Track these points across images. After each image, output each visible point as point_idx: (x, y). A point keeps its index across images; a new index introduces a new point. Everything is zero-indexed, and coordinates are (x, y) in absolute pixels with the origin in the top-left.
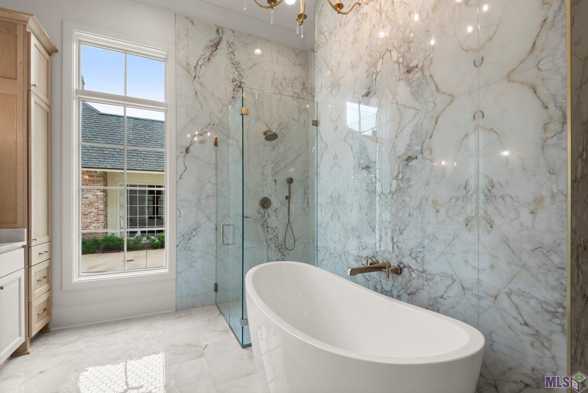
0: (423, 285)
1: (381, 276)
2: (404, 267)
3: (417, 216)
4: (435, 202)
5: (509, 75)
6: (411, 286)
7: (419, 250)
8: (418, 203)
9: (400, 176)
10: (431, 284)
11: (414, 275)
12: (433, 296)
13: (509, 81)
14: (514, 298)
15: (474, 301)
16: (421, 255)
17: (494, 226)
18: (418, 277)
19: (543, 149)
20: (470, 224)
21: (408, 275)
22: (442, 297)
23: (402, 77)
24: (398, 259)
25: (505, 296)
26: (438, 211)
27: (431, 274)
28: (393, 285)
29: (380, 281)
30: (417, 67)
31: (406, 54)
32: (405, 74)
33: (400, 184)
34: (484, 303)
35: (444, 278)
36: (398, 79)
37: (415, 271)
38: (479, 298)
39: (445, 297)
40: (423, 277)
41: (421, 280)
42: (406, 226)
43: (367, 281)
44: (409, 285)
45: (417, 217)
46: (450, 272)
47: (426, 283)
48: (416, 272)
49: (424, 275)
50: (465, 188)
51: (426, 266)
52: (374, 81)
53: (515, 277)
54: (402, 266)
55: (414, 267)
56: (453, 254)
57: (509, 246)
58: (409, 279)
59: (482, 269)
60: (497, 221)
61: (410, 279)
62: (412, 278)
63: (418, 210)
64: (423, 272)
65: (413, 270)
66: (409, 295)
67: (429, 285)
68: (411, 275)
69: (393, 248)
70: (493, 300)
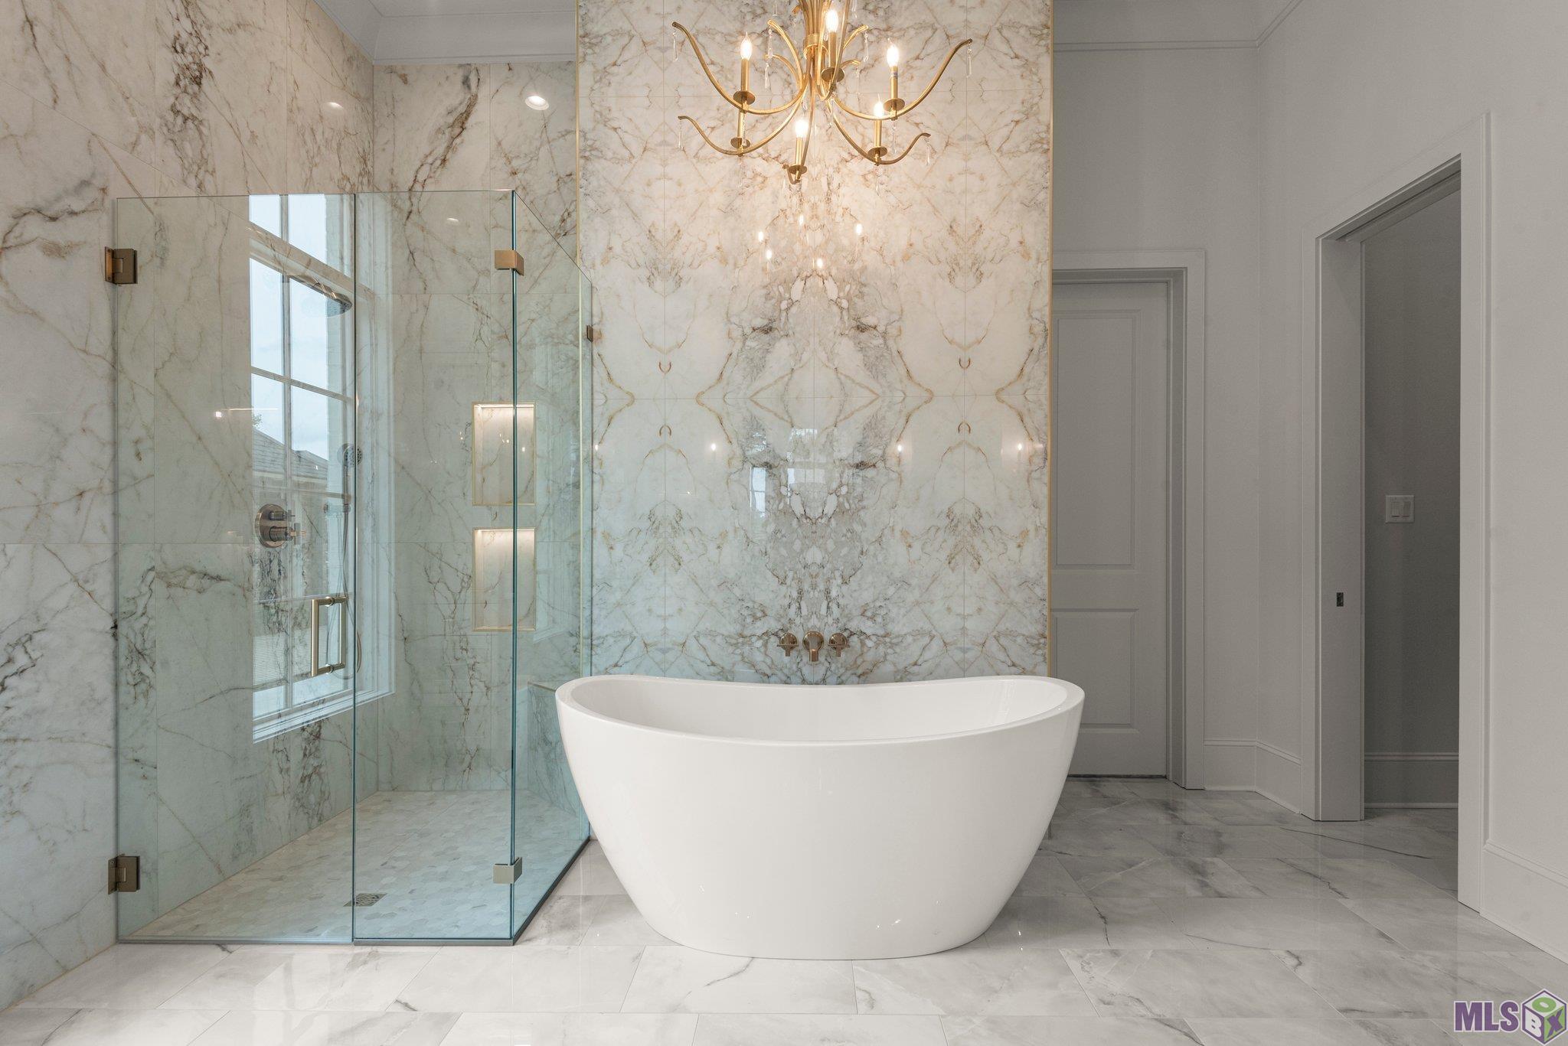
0: (886, 654)
1: (801, 660)
2: (851, 635)
3: (875, 554)
4: (905, 534)
5: (997, 393)
6: (864, 661)
7: (878, 604)
8: (878, 534)
9: (844, 490)
10: (898, 650)
11: (869, 643)
12: (901, 667)
13: (998, 399)
14: (1003, 640)
15: (959, 656)
16: (883, 612)
17: (981, 562)
18: (877, 645)
19: (1028, 481)
20: (953, 561)
21: (858, 646)
22: (915, 664)
23: (847, 332)
24: (840, 625)
25: (994, 641)
26: (910, 546)
27: (897, 637)
28: (828, 669)
29: (800, 669)
30: (875, 328)
31: (856, 300)
32: (853, 330)
33: (843, 503)
34: (970, 655)
35: (919, 637)
36: (838, 332)
37: (872, 637)
38: (964, 651)
39: (919, 662)
40: (885, 643)
41: (881, 649)
42: (856, 570)
43: (766, 677)
44: (859, 661)
45: (875, 556)
46: (927, 627)
47: (890, 651)
48: (874, 638)
49: (887, 640)
50: (948, 516)
51: (890, 627)
52: (784, 314)
53: (1003, 616)
54: (846, 634)
55: (869, 632)
56: (932, 603)
57: (997, 583)
58: (860, 652)
59: (968, 615)
60: (985, 556)
61: (862, 651)
62: (865, 650)
63: (877, 544)
64: (887, 635)
65: (868, 637)
66: (859, 677)
67: (896, 653)
68: (863, 644)
69: (828, 608)
70: (980, 649)
